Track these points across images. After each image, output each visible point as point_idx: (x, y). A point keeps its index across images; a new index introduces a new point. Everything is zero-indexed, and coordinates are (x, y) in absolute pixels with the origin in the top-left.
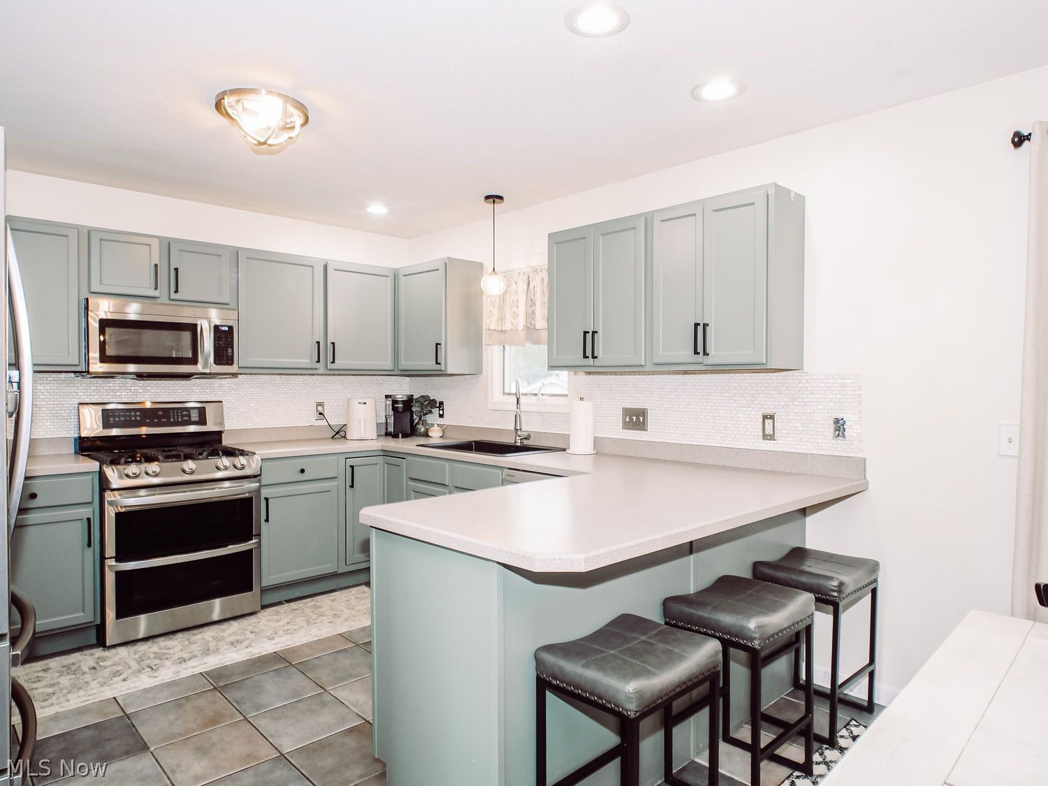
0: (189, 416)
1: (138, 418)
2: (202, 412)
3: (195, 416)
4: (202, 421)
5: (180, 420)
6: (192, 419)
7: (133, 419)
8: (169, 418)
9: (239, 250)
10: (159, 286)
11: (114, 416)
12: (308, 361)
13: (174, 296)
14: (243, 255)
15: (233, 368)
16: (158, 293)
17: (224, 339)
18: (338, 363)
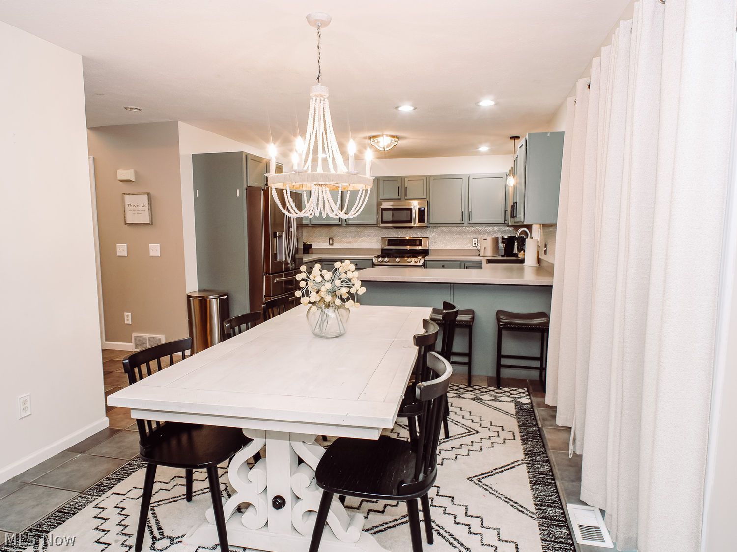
1: (398, 243)
2: (420, 241)
3: (418, 243)
4: (420, 245)
6: (415, 244)
8: (406, 244)
9: (431, 176)
10: (400, 195)
11: (391, 242)
12: (458, 221)
13: (406, 198)
14: (432, 178)
15: (425, 224)
16: (400, 197)
17: (422, 213)
18: (473, 221)
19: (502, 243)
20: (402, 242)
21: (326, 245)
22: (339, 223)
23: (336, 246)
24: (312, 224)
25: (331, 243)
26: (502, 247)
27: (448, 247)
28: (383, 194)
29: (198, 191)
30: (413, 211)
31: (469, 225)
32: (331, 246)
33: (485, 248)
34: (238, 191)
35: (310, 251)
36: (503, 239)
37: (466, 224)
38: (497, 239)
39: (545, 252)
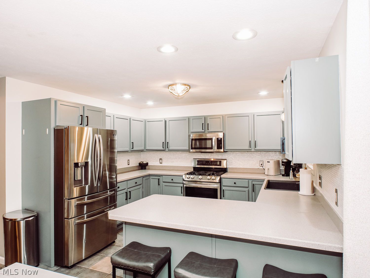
0: (217, 163)
1: (205, 163)
2: (220, 162)
3: (218, 163)
4: (220, 165)
5: (214, 164)
6: (218, 164)
7: (204, 163)
8: (212, 164)
9: (226, 115)
10: (204, 129)
11: (200, 162)
12: (247, 147)
13: (208, 131)
14: (226, 117)
15: (222, 150)
16: (204, 131)
17: (219, 142)
18: (258, 148)
19: (282, 165)
20: (208, 162)
21: (157, 163)
22: (163, 149)
23: (164, 164)
24: (146, 150)
25: (161, 162)
26: (282, 168)
27: (241, 167)
28: (193, 129)
29: (24, 130)
30: (213, 141)
31: (255, 151)
32: (161, 164)
33: (268, 169)
34: (47, 129)
35: (147, 167)
36: (283, 162)
37: (253, 150)
38: (278, 162)
39: (320, 184)
